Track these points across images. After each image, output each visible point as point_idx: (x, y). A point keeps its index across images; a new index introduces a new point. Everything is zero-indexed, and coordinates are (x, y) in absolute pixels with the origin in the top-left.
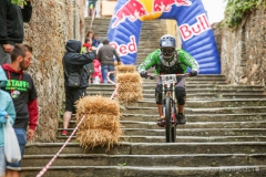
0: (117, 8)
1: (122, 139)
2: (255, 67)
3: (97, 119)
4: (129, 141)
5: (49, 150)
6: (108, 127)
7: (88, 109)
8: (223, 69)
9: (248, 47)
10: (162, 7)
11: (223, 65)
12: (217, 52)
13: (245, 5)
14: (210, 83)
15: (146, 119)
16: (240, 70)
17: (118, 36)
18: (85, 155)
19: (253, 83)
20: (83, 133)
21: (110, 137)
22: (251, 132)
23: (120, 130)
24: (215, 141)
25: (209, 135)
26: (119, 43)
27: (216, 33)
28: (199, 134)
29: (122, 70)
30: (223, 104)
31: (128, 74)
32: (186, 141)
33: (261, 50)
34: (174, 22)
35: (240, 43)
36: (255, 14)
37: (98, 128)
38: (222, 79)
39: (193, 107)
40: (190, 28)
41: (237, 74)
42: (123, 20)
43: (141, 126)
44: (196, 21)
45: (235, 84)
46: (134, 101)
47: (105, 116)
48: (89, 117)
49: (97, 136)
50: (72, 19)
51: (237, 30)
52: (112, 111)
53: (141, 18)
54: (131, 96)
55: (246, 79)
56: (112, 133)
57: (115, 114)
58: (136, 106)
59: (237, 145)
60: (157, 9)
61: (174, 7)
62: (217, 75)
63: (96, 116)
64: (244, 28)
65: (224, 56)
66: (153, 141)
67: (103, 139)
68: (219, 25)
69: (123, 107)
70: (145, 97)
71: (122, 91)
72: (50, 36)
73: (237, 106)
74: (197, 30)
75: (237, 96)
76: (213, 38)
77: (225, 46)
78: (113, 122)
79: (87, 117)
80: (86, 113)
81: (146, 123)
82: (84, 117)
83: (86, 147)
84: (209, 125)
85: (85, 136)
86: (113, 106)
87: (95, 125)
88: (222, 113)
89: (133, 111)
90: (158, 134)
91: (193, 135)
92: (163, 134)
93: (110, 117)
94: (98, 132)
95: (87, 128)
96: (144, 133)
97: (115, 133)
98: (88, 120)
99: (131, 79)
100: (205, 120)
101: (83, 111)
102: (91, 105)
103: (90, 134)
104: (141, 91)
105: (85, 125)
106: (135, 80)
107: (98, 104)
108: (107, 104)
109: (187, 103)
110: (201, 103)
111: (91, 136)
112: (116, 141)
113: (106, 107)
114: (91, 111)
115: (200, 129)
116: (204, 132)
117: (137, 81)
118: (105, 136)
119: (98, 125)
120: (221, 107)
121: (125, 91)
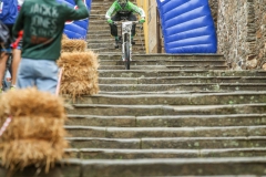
1: (68, 153)
3: (28, 124)
4: (78, 156)
6: (45, 136)
7: (14, 109)
8: (220, 45)
9: (257, 12)
11: (220, 39)
12: (212, 19)
14: (201, 67)
15: (104, 123)
16: (245, 46)
20: (7, 146)
21: (49, 151)
23: (65, 139)
24: (209, 155)
25: (200, 147)
28: (184, 145)
30: (220, 99)
31: (75, 53)
32: (165, 156)
37: (31, 137)
38: (219, 62)
39: (175, 104)
41: (243, 54)
43: (96, 133)
45: (238, 69)
46: (85, 94)
47: (42, 120)
48: (16, 121)
49: (28, 150)
52: (51, 111)
54: (81, 87)
55: (255, 61)
56: (53, 146)
57: (58, 116)
58: (89, 103)
62: (211, 54)
63: (23, 119)
65: (221, 25)
66: (115, 156)
67: (37, 155)
69: (68, 105)
70: (101, 88)
71: (66, 80)
73: (243, 102)
75: (242, 87)
77: (222, 9)
78: (54, 128)
79: (12, 121)
80: (12, 115)
81: (104, 129)
82: (9, 120)
83: (12, 167)
84: (201, 132)
85: (10, 150)
86: (55, 105)
87: (26, 132)
88: (220, 113)
89: (85, 111)
90: (122, 146)
91: (175, 148)
92: (130, 146)
93: (50, 120)
94: (30, 145)
95: (12, 138)
96: (101, 144)
97: (58, 146)
98: (15, 127)
99: (81, 61)
100: (195, 125)
101: (7, 111)
102: (19, 103)
103: (18, 147)
104: (95, 80)
105: (10, 133)
106: (86, 63)
107: (31, 101)
108: (44, 102)
109: (166, 98)
110: (187, 99)
111: (19, 151)
112: (60, 158)
113: (43, 105)
114: (19, 111)
115: (186, 139)
116: (192, 142)
117: (90, 64)
118: (41, 151)
119: (31, 133)
120: (219, 104)
121: (72, 80)
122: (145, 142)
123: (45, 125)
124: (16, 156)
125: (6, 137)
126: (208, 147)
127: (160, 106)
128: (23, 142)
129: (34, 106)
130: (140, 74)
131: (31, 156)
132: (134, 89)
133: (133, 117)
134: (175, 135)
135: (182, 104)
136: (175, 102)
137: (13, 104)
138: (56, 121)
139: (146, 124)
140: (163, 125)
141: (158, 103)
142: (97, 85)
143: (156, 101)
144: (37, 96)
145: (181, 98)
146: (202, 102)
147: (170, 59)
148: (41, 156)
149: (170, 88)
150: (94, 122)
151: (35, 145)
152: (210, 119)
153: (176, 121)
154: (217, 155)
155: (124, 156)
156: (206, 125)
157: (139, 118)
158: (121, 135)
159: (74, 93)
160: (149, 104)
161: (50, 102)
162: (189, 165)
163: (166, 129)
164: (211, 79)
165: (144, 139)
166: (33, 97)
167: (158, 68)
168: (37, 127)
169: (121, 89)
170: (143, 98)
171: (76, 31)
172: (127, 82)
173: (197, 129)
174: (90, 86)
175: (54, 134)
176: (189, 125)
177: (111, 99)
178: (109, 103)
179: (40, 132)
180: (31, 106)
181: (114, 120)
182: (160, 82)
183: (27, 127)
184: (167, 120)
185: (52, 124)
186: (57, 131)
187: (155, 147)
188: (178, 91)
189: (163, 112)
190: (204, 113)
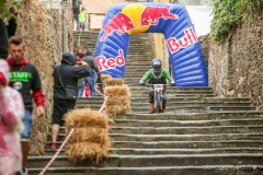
0: (105, 22)
1: (111, 152)
2: (242, 79)
3: (85, 132)
4: (118, 153)
5: (37, 164)
6: (97, 140)
7: (76, 122)
8: (210, 82)
9: (234, 60)
10: (150, 21)
11: (210, 78)
12: (205, 65)
13: (231, 19)
14: (197, 96)
15: (134, 132)
16: (227, 82)
17: (106, 50)
18: (73, 168)
19: (240, 96)
20: (72, 146)
21: (99, 150)
22: (238, 144)
23: (109, 142)
24: (203, 153)
25: (197, 147)
26: (108, 57)
27: (203, 46)
28: (187, 146)
29: (110, 84)
30: (210, 116)
31: (116, 87)
32: (174, 153)
33: (247, 63)
34: (162, 36)
35: (226, 56)
36: (241, 28)
37: (87, 141)
38: (210, 92)
40: (177, 42)
41: (225, 87)
42: (111, 34)
43: (129, 138)
44: (183, 34)
45: (222, 97)
46: (122, 113)
47: (94, 129)
48: (78, 130)
49: (85, 149)
50: (60, 33)
51: (223, 43)
52: (100, 124)
53: (129, 32)
54: (120, 109)
55: (233, 92)
56: (101, 146)
57: (104, 127)
58: (125, 119)
59: (224, 158)
60: (145, 23)
61: (161, 20)
62: (204, 87)
63: (82, 129)
64: (230, 41)
65: (210, 68)
66: (142, 153)
67: (91, 152)
68: (206, 38)
69: (111, 120)
70: (134, 110)
71: (110, 104)
72: (38, 50)
73: (225, 118)
74: (184, 43)
75: (224, 109)
76: (200, 51)
77: (211, 58)
78: (102, 135)
79: (75, 130)
80: (75, 126)
81: (135, 135)
82: (73, 130)
83: (75, 160)
84: (197, 137)
85: (74, 149)
86: (102, 120)
87: (84, 138)
88: (210, 125)
89: (122, 124)
90: (146, 146)
91: (181, 148)
92: (152, 146)
93: (99, 130)
94: (86, 146)
95: (75, 141)
96: (133, 145)
97: (104, 147)
98: (77, 134)
100: (193, 133)
101: (72, 124)
102: (79, 119)
103: (79, 147)
104: (129, 104)
105: (74, 138)
106: (123, 93)
107: (87, 118)
108: (95, 118)
109: (175, 116)
110: (188, 116)
111: (80, 150)
112: (105, 154)
113: (94, 120)
114: (79, 124)
115: (188, 142)
116: (192, 144)
117: (126, 94)
118: (94, 149)
119: (87, 138)
120: (209, 119)
121: (114, 103)
122: (161, 144)
123: (96, 133)
124: (78, 153)
125: (71, 141)
126: (202, 147)
127: (170, 121)
128: (82, 144)
129: (89, 120)
131: (87, 153)
133: (153, 128)
134: (181, 139)
135: (185, 120)
136: (180, 118)
137: (76, 119)
138: (103, 130)
139: (162, 132)
140: (173, 133)
141: (169, 119)
142: (130, 107)
145: (184, 116)
146: (198, 118)
147: (177, 91)
148: (94, 153)
149: (177, 109)
150: (128, 131)
151: (90, 146)
153: (181, 130)
154: (208, 152)
155: (148, 153)
156: (201, 133)
157: (157, 129)
158: (145, 139)
159: (115, 113)
160: (163, 119)
161: (99, 118)
162: (189, 159)
163: (175, 135)
164: (203, 103)
165: (160, 142)
167: (170, 96)
168: (91, 134)
170: (160, 116)
171: (117, 73)
173: (195, 135)
174: (125, 108)
175: (102, 138)
176: (189, 133)
179: (93, 137)
180: (87, 121)
181: (141, 130)
183: (84, 134)
184: (175, 129)
185: (101, 132)
186: (104, 136)
187: (168, 147)
188: (183, 111)
189: (172, 125)
190: (199, 125)
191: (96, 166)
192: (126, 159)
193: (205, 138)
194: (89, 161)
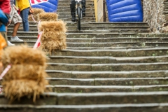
3: (22, 69)
4: (54, 90)
6: (33, 77)
7: (13, 59)
8: (145, 16)
11: (145, 12)
15: (70, 68)
18: (10, 106)
20: (8, 84)
21: (36, 87)
23: (46, 78)
24: (139, 90)
25: (134, 85)
28: (123, 83)
29: (44, 18)
30: (147, 53)
31: (51, 22)
32: (110, 90)
37: (24, 78)
38: (145, 27)
39: (117, 56)
41: (161, 22)
43: (64, 75)
45: (157, 32)
46: (58, 50)
47: (31, 67)
48: (14, 67)
49: (22, 87)
52: (38, 61)
54: (55, 45)
56: (39, 84)
57: (41, 64)
58: (60, 55)
62: (139, 23)
65: (146, 3)
66: (77, 90)
67: (28, 90)
70: (68, 45)
71: (45, 40)
73: (161, 54)
75: (160, 45)
78: (39, 72)
79: (12, 68)
80: (11, 63)
81: (70, 72)
82: (9, 67)
83: (12, 98)
84: (134, 74)
85: (10, 87)
86: (40, 57)
87: (21, 75)
88: (146, 62)
89: (57, 60)
90: (82, 83)
91: (117, 85)
92: (87, 83)
93: (36, 67)
94: (23, 83)
95: (12, 78)
96: (69, 82)
97: (42, 84)
98: (14, 71)
99: (55, 27)
100: (130, 70)
101: (8, 61)
102: (16, 56)
103: (16, 84)
104: (64, 40)
105: (10, 75)
106: (58, 28)
107: (23, 54)
108: (33, 55)
109: (111, 52)
110: (125, 52)
111: (16, 87)
113: (32, 57)
114: (16, 61)
115: (124, 79)
116: (128, 81)
117: (61, 29)
118: (31, 87)
119: (24, 75)
120: (146, 56)
121: (49, 39)
122: (97, 81)
123: (33, 70)
124: (15, 91)
125: (7, 78)
126: (139, 84)
127: (107, 57)
128: (19, 81)
129: (26, 57)
130: (93, 35)
131: (24, 91)
132: (89, 45)
133: (89, 65)
134: (117, 76)
135: (122, 56)
136: (117, 55)
137: (12, 56)
138: (41, 67)
139: (98, 69)
140: (109, 70)
141: (106, 55)
142: (65, 43)
143: (104, 54)
144: (28, 51)
145: (121, 52)
146: (135, 54)
147: (112, 26)
148: (31, 90)
149: (113, 45)
150: (63, 67)
151: (27, 83)
152: (140, 66)
153: (118, 67)
154: (145, 90)
155: (84, 91)
156: (137, 70)
157: (93, 65)
158: (81, 76)
159: (50, 49)
160: (100, 56)
161: (36, 55)
163: (111, 72)
164: (139, 39)
165: (96, 79)
166: (25, 52)
167: (105, 31)
168: (28, 71)
169: (80, 45)
170: (96, 52)
171: (50, 7)
172: (84, 41)
173: (131, 72)
174: (61, 44)
175: (39, 76)
176: (126, 70)
177: (75, 52)
178: (73, 55)
179: (30, 75)
180: (24, 57)
181: (76, 66)
182: (106, 41)
183: (21, 71)
184: (112, 66)
185: (38, 69)
186: (41, 74)
187: (104, 84)
188: (118, 47)
189: (109, 61)
190: (136, 62)
191: (32, 103)
192: (64, 98)
193: (141, 75)
194: (26, 98)
